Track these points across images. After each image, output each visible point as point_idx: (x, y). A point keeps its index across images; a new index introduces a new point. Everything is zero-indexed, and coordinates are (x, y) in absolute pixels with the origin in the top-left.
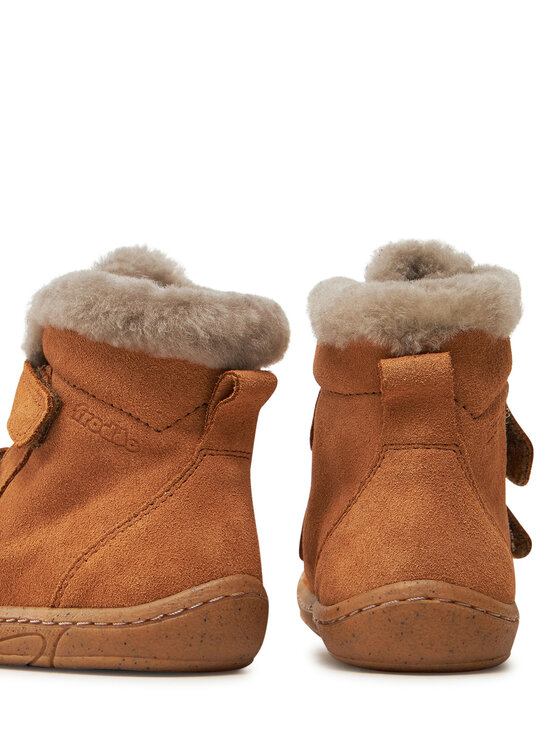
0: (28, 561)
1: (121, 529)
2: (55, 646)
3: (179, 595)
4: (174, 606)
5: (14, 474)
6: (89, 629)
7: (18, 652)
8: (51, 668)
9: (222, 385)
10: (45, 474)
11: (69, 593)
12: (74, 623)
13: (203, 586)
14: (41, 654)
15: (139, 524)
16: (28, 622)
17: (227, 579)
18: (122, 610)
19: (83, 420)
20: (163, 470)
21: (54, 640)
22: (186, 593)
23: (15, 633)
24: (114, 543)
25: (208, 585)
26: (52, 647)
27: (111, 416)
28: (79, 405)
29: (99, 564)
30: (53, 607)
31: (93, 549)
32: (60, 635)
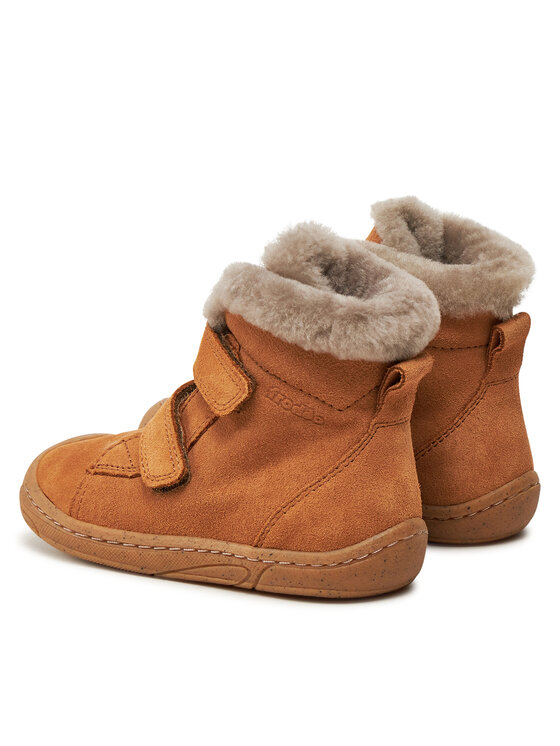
0: (232, 506)
1: (313, 488)
2: (259, 576)
3: (364, 543)
4: (360, 552)
5: (207, 427)
6: (292, 568)
7: (223, 576)
8: (253, 591)
9: (391, 375)
10: (243, 439)
11: (271, 537)
12: (277, 562)
13: (383, 534)
14: (244, 581)
15: (328, 484)
16: (233, 555)
17: (399, 526)
18: (319, 554)
19: (277, 400)
20: (343, 440)
21: (258, 572)
22: (370, 540)
23: (222, 563)
24: (308, 499)
25: (386, 533)
26: (256, 577)
27: (301, 398)
28: (273, 387)
29: (297, 517)
30: (256, 546)
31: (292, 503)
32: (264, 570)
